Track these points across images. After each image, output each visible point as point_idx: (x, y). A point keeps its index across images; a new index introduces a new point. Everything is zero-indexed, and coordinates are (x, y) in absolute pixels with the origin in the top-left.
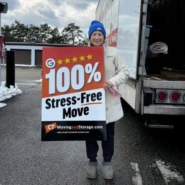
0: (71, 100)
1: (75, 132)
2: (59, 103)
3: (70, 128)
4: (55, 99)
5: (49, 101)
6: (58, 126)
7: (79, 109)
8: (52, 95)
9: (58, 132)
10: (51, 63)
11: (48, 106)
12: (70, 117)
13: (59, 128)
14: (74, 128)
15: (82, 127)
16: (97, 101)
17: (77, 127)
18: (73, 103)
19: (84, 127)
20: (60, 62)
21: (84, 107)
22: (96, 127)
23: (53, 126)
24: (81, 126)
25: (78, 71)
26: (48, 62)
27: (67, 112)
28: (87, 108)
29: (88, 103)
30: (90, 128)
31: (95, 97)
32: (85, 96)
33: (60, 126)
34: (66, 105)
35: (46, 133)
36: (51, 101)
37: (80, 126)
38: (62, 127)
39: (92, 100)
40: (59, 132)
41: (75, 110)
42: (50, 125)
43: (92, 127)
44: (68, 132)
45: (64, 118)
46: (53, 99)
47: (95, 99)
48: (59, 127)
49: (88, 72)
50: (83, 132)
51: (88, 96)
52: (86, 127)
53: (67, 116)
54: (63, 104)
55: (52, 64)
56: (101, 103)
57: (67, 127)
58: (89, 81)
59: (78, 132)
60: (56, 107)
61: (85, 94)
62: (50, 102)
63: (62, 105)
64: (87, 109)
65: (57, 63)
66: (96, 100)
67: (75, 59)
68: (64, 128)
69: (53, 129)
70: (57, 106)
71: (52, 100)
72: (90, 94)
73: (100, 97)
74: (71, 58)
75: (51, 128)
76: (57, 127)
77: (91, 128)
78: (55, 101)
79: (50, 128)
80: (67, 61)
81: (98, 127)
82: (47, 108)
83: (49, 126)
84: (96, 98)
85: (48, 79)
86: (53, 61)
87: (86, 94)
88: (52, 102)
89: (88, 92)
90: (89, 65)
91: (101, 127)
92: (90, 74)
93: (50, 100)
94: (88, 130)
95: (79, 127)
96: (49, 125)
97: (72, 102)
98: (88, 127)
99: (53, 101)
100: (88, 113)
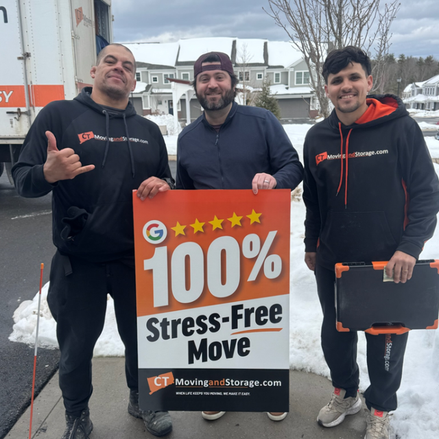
0: (207, 322)
1: (218, 394)
2: (180, 327)
3: (206, 384)
4: (169, 320)
5: (153, 324)
6: (177, 380)
7: (225, 343)
8: (162, 309)
9: (177, 393)
10: (156, 232)
11: (153, 335)
12: (205, 360)
13: (179, 384)
14: (214, 385)
15: (234, 383)
16: (269, 325)
17: (222, 383)
18: (212, 327)
19: (238, 383)
20: (179, 229)
21: (238, 337)
22: (265, 383)
23: (166, 378)
24: (232, 381)
25: (223, 252)
26: (149, 229)
27: (198, 349)
28: (247, 340)
29: (248, 329)
30: (251, 386)
31: (265, 314)
32: (240, 312)
33: (182, 380)
34: (195, 333)
35: (151, 393)
36: (158, 324)
37: (230, 381)
38: (187, 383)
39: (259, 322)
40: (181, 393)
41: (217, 344)
42: (159, 378)
43: (257, 383)
44: (202, 393)
45: (191, 361)
46: (165, 320)
47: (265, 321)
48: (180, 382)
49: (248, 254)
50: (235, 394)
51: (248, 312)
52: (242, 382)
53: (198, 358)
54: (189, 330)
55: (158, 235)
56: (279, 330)
57: (199, 382)
58: (252, 277)
59: (225, 394)
60: (171, 336)
61: (241, 307)
62: (158, 326)
63: (186, 333)
64: (245, 342)
65: (170, 233)
66: (269, 321)
67: (216, 223)
68: (192, 384)
69: (166, 385)
70: (175, 335)
71: (161, 321)
72: (253, 309)
73: (276, 317)
74: (206, 219)
75: (160, 385)
76: (175, 381)
77: (254, 384)
78: (168, 323)
79: (158, 383)
80: (198, 226)
81: (270, 383)
82: (150, 338)
83: (158, 380)
84: (268, 317)
85: (151, 271)
86: (162, 226)
87: (245, 307)
88: (161, 325)
89: (248, 304)
90: (253, 238)
91: (277, 382)
92: (255, 259)
93: (156, 321)
94: (247, 389)
95: (226, 383)
96: (156, 378)
97: (210, 325)
98: (247, 383)
99: (165, 323)
100: (248, 352)
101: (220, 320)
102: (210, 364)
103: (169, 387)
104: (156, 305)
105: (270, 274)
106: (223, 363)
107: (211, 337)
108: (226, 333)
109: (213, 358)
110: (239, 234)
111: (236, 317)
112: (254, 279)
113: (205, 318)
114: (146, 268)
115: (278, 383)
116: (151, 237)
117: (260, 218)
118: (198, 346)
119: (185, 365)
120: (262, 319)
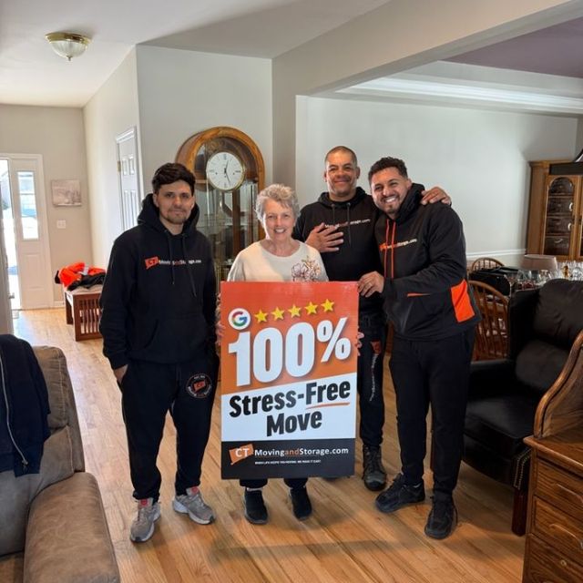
101: (296, 397)
102: (286, 436)
103: (249, 457)
104: (239, 384)
105: (340, 356)
106: (298, 435)
107: (287, 412)
108: (301, 408)
109: (289, 431)
110: (314, 320)
111: (310, 393)
112: (326, 360)
113: (282, 395)
114: (231, 351)
115: (346, 450)
116: (236, 324)
117: (333, 307)
118: (275, 420)
119: (264, 437)
120: (333, 395)
